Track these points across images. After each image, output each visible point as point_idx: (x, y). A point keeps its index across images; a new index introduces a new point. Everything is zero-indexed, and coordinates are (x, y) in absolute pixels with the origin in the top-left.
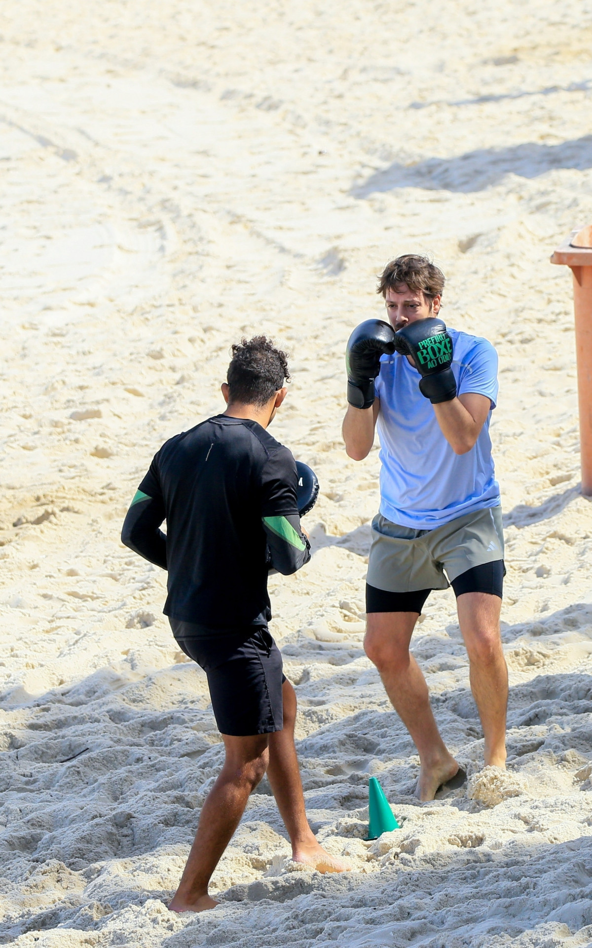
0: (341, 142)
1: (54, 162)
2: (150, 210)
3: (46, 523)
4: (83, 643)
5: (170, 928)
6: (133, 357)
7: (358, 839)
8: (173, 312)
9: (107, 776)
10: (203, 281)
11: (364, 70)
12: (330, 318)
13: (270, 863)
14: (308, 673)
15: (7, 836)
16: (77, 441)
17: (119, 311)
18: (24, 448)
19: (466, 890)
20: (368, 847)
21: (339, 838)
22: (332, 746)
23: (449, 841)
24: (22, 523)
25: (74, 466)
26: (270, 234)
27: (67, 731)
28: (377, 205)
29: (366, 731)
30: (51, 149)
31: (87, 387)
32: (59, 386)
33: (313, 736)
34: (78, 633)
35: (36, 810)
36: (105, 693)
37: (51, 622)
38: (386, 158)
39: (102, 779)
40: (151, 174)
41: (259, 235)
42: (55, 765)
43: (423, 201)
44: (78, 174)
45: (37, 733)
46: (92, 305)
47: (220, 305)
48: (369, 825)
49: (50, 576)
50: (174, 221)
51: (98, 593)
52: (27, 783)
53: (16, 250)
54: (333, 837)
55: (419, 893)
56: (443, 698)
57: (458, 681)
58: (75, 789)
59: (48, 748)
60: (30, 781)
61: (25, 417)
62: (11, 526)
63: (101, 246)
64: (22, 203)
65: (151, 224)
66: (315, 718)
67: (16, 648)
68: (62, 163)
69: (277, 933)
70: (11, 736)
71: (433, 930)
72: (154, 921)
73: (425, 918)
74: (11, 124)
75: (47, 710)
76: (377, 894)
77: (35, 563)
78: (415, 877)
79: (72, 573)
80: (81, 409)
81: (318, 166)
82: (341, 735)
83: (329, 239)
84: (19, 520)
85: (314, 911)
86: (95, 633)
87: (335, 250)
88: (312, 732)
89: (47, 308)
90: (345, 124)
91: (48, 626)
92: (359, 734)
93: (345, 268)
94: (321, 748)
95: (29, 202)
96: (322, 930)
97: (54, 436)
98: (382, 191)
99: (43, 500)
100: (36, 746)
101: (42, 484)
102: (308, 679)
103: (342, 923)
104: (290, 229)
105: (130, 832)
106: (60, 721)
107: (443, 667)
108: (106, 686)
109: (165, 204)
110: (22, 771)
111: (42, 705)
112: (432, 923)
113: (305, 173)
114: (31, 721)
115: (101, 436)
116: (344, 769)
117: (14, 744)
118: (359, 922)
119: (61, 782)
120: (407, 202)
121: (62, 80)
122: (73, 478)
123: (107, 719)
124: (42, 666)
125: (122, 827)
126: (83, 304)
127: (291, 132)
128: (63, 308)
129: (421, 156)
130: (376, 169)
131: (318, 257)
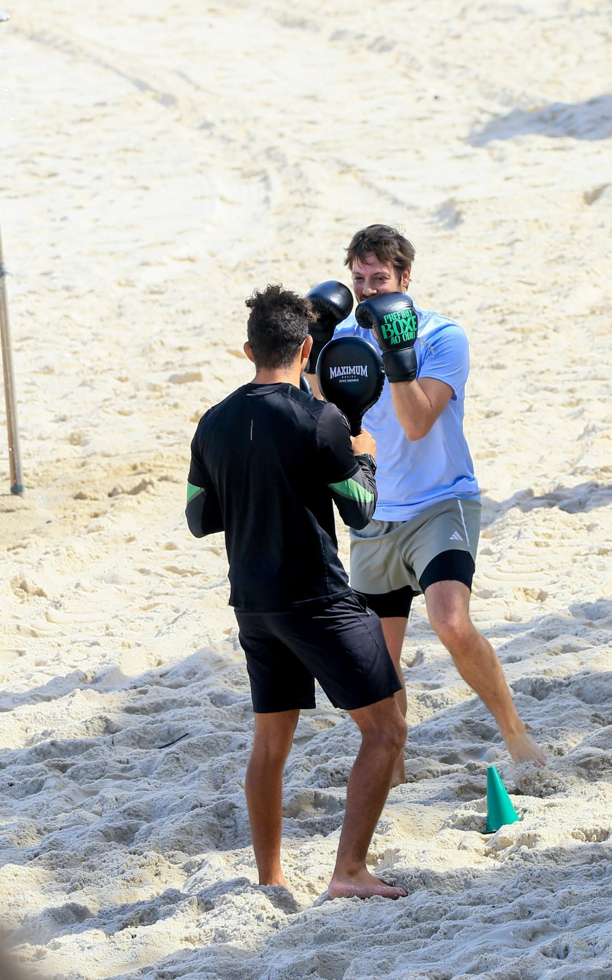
0: (458, 86)
1: (152, 107)
2: (254, 159)
3: (143, 493)
4: (182, 621)
5: (276, 926)
6: (236, 316)
7: (475, 832)
8: (278, 269)
9: (208, 763)
10: (310, 235)
11: (483, 8)
12: (446, 275)
13: (382, 857)
14: (422, 655)
15: (102, 826)
16: (176, 406)
17: (221, 267)
18: (120, 413)
19: (591, 887)
20: (486, 840)
21: (455, 831)
22: (448, 733)
23: (573, 835)
24: (118, 494)
25: (173, 433)
26: (383, 185)
27: (164, 715)
28: (497, 154)
29: (484, 717)
30: (150, 94)
31: (187, 349)
32: (157, 347)
33: (427, 722)
34: (177, 611)
35: (133, 798)
36: (206, 675)
37: (148, 598)
38: (507, 103)
39: (203, 766)
40: (256, 120)
41: (370, 186)
42: (153, 751)
43: (546, 150)
44: (178, 120)
45: (134, 717)
46: (192, 260)
47: (329, 261)
48: (488, 817)
49: (148, 550)
50: (279, 170)
51: (199, 568)
52: (124, 770)
53: (112, 201)
54: (449, 830)
55: (541, 890)
56: (566, 682)
57: (582, 664)
58: (174, 777)
59: (145, 733)
60: (127, 767)
61: (121, 380)
62: (106, 496)
63: (203, 198)
64: (118, 151)
65: (255, 174)
66: (429, 703)
67: (111, 626)
68: (161, 108)
69: (389, 932)
70: (107, 720)
71: (556, 930)
72: (259, 918)
73: (547, 917)
74: (107, 66)
75: (144, 692)
76: (496, 891)
77: (132, 535)
78: (536, 873)
79: (171, 547)
80: (181, 372)
81: (434, 112)
82: (457, 720)
83: (445, 190)
84: (115, 490)
85: (429, 909)
86: (195, 611)
87: (452, 202)
88: (426, 718)
89: (145, 264)
90: (463, 67)
91: (145, 603)
92: (476, 720)
93: (462, 221)
94: (436, 735)
95: (126, 150)
96: (436, 929)
97: (152, 401)
98: (502, 138)
99: (140, 469)
100: (133, 731)
101: (140, 452)
102: (422, 661)
103: (459, 922)
104: (403, 179)
105: (233, 823)
106: (158, 704)
107: (567, 649)
108: (206, 667)
109: (270, 152)
110: (118, 757)
111: (139, 687)
112: (554, 922)
113: (420, 119)
114: (128, 704)
115: (201, 400)
116: (461, 757)
117: (109, 728)
118: (476, 920)
119: (159, 770)
120: (529, 150)
121: (161, 20)
122: (172, 445)
123: (208, 702)
124: (139, 645)
125: (224, 818)
126: (182, 260)
127: (405, 75)
128: (161, 264)
129: (544, 101)
130: (496, 115)
131: (433, 210)
